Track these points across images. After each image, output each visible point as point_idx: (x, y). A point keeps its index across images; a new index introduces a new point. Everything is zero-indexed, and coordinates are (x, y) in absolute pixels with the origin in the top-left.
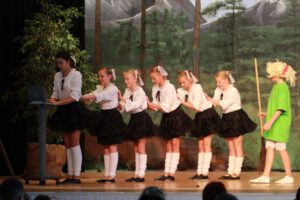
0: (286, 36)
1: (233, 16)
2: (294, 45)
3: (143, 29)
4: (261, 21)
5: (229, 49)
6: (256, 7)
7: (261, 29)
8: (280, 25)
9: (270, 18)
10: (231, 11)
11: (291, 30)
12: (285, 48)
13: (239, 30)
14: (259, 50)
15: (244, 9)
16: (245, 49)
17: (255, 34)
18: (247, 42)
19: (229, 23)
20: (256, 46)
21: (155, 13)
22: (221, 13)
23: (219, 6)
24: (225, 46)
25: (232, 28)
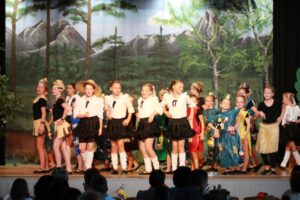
0: (155, 64)
1: (115, 48)
2: (160, 70)
3: (48, 58)
4: (136, 52)
5: (112, 73)
6: (132, 42)
7: (135, 58)
8: (150, 56)
9: (142, 50)
10: (113, 45)
11: (158, 59)
12: (154, 73)
13: (119, 59)
14: (134, 74)
15: (123, 43)
16: (124, 73)
17: (132, 62)
18: (126, 68)
19: (112, 54)
20: (132, 71)
21: (56, 46)
22: (106, 46)
23: (104, 41)
24: (109, 71)
25: (114, 57)
